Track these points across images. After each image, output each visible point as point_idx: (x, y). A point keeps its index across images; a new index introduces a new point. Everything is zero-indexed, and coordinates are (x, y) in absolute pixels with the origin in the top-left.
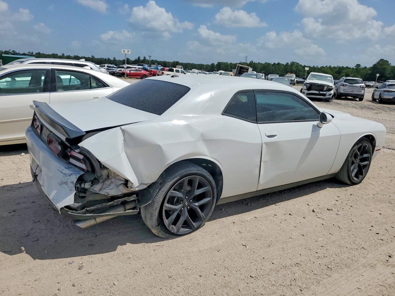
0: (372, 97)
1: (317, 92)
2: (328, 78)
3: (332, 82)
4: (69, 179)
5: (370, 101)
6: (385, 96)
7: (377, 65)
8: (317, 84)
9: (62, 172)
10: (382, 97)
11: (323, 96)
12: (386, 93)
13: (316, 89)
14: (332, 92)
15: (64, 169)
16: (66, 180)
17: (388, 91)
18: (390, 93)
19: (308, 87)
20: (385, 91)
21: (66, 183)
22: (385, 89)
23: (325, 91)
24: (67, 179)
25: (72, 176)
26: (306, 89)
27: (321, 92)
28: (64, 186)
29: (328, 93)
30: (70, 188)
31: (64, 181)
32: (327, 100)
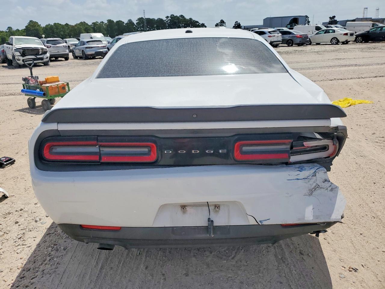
0: (73, 56)
1: (33, 57)
2: (36, 41)
3: (42, 45)
4: (316, 180)
5: (72, 59)
6: (88, 52)
7: (28, 26)
8: (31, 48)
9: (298, 179)
10: (86, 54)
11: (41, 60)
12: (88, 49)
13: (31, 54)
14: (48, 55)
15: (299, 172)
16: (315, 184)
17: (89, 48)
18: (91, 49)
19: (21, 53)
20: (87, 48)
21: (317, 187)
22: (85, 46)
23: (41, 54)
24: (314, 182)
25: (317, 174)
26: (20, 55)
27: (38, 57)
28: (318, 192)
29: (45, 56)
30: (330, 188)
31: (313, 187)
32: (46, 64)
